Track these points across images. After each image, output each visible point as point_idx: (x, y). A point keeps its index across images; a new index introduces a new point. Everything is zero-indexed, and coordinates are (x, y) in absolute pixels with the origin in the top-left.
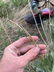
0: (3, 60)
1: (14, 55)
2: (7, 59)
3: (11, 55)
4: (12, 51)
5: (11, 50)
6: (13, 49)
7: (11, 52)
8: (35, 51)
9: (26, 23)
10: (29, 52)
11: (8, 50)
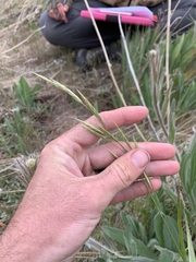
0: (39, 184)
1: (71, 170)
2: (48, 179)
3: (64, 169)
4: (67, 156)
5: (63, 154)
6: (71, 151)
7: (64, 161)
8: (134, 161)
9: (48, 43)
10: (114, 164)
11: (54, 153)
